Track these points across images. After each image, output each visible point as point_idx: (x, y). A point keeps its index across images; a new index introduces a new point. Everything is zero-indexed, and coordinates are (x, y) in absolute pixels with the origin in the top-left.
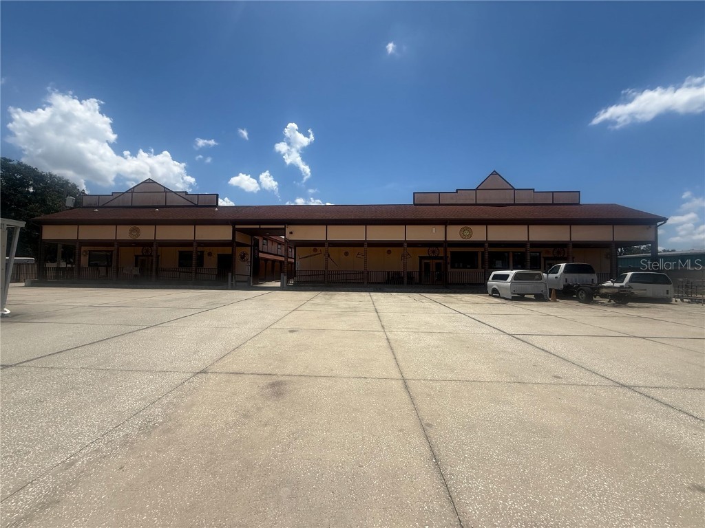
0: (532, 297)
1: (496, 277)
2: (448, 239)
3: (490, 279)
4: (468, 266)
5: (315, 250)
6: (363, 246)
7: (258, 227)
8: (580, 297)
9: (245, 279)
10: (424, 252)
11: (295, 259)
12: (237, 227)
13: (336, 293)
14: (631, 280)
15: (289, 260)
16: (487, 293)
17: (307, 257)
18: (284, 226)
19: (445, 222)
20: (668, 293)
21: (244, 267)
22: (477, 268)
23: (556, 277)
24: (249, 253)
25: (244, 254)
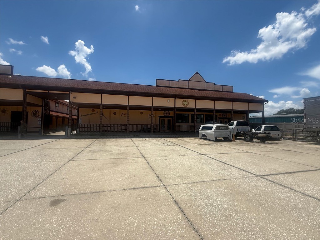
0: (222, 139)
1: (204, 128)
2: (176, 107)
3: (201, 129)
4: (184, 122)
5: (93, 111)
6: (127, 109)
7: (47, 92)
8: (246, 138)
9: (37, 130)
10: (161, 113)
11: (78, 116)
12: (27, 90)
13: (108, 139)
14: (265, 130)
15: (73, 117)
16: (199, 137)
17: (87, 115)
18: (69, 93)
19: (175, 97)
20: (279, 136)
21: (36, 122)
22: (189, 123)
23: (233, 128)
24: (41, 112)
25: (36, 112)
